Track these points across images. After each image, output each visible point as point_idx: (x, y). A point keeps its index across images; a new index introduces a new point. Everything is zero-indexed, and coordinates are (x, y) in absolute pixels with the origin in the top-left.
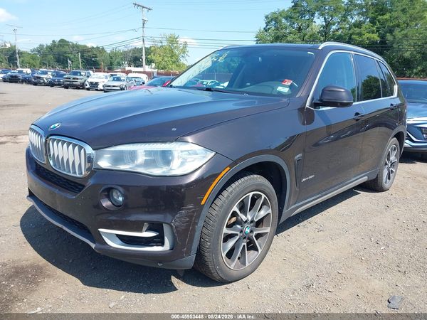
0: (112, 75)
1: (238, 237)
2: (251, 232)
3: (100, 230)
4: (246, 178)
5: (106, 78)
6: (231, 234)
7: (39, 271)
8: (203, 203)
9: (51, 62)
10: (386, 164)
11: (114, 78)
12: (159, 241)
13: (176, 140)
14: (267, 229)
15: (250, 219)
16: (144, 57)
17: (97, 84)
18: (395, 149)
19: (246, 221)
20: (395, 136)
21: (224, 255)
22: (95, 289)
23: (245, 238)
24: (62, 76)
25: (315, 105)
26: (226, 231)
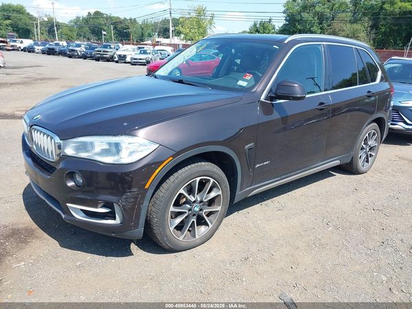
0: (139, 48)
1: (186, 215)
2: (201, 210)
3: (68, 204)
4: (193, 165)
5: (134, 50)
6: (179, 212)
7: (29, 233)
8: (147, 187)
9: (87, 33)
10: (362, 148)
11: (141, 51)
12: (111, 215)
13: (126, 134)
14: (218, 208)
15: (199, 199)
16: (171, 29)
17: (125, 57)
18: (374, 134)
19: (195, 202)
20: (374, 121)
21: (172, 229)
22: (69, 250)
23: (194, 215)
24: (93, 49)
25: (271, 98)
26: (172, 209)
